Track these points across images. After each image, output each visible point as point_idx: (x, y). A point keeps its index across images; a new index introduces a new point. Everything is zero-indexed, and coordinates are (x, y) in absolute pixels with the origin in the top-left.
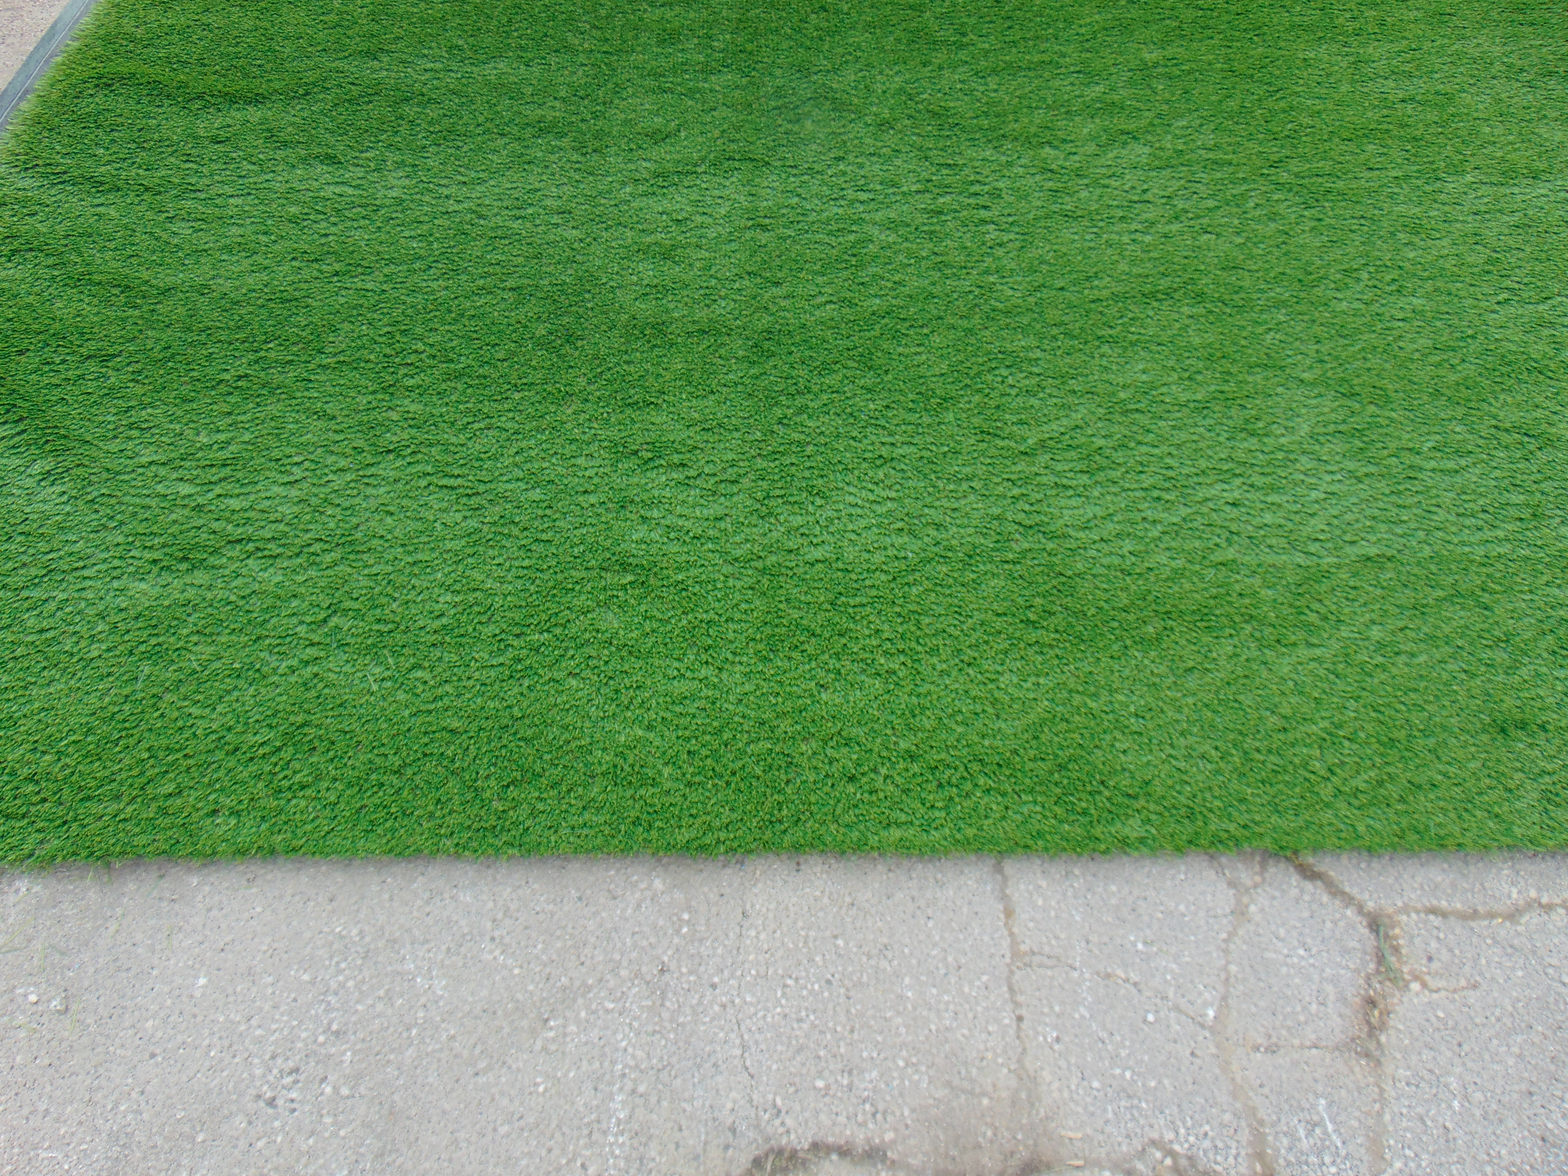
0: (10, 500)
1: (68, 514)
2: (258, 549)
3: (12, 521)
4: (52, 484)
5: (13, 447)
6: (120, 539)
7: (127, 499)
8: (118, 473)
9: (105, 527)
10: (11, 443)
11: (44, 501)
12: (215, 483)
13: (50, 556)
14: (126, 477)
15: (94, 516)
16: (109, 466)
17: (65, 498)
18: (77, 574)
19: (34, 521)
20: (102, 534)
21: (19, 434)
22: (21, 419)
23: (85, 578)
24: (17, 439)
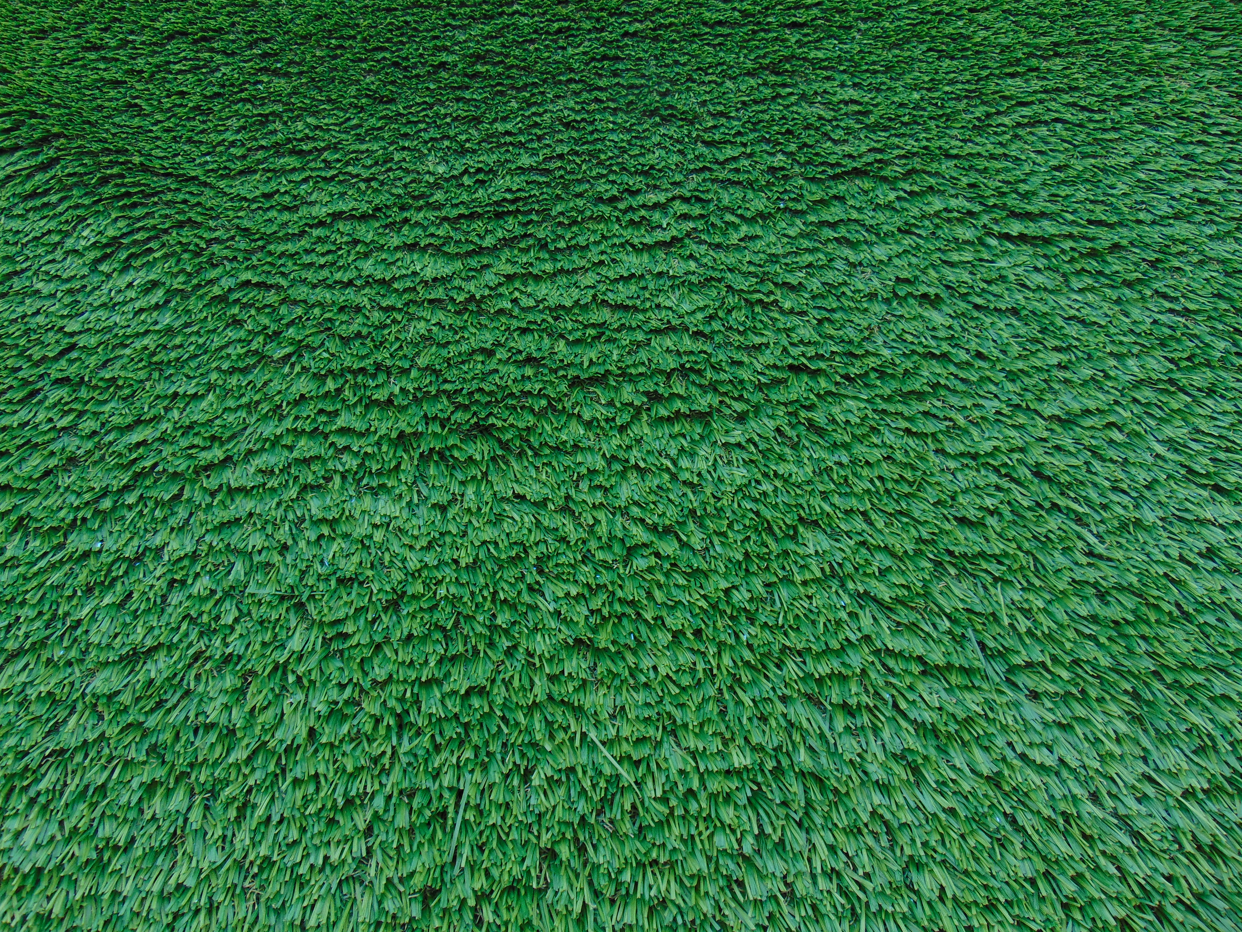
0: (30, 306)
1: (169, 331)
2: (654, 397)
3: (37, 353)
4: (126, 268)
5: (34, 195)
6: (303, 386)
7: (301, 292)
8: (269, 238)
9: (262, 357)
10: (29, 187)
11: (110, 306)
12: (494, 250)
13: (136, 437)
14: (291, 247)
15: (232, 334)
16: (246, 223)
17: (158, 296)
18: (212, 483)
19: (90, 351)
20: (259, 376)
21: (44, 167)
22: (46, 140)
23: (232, 492)
24: (39, 178)
